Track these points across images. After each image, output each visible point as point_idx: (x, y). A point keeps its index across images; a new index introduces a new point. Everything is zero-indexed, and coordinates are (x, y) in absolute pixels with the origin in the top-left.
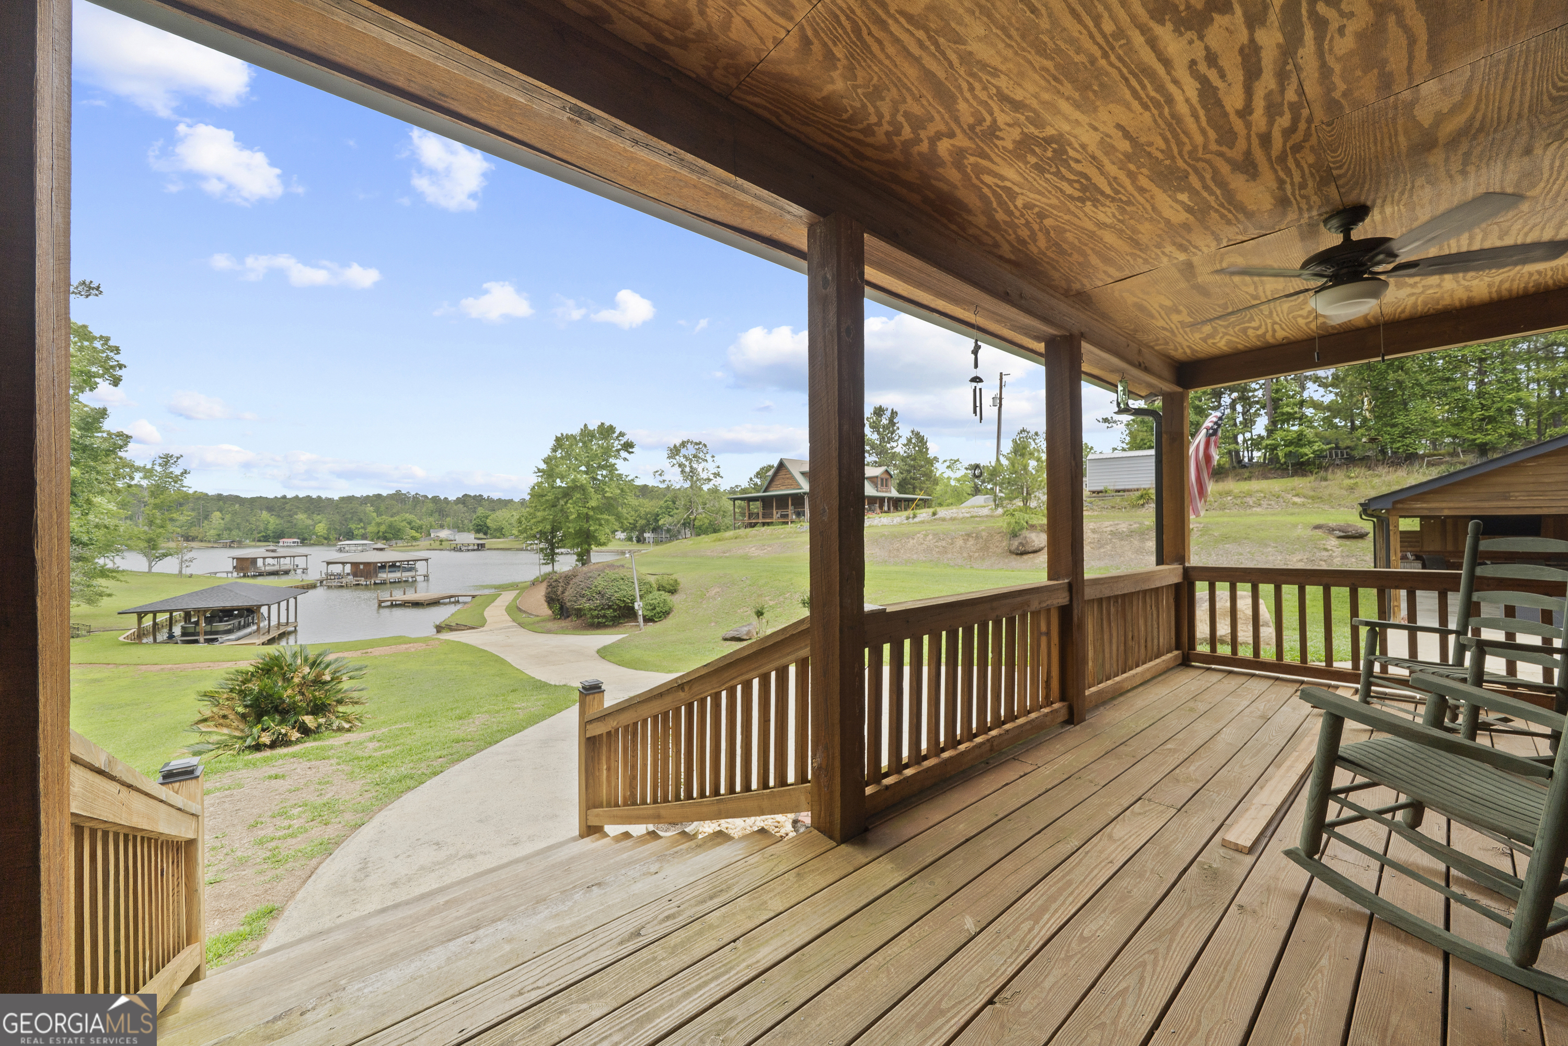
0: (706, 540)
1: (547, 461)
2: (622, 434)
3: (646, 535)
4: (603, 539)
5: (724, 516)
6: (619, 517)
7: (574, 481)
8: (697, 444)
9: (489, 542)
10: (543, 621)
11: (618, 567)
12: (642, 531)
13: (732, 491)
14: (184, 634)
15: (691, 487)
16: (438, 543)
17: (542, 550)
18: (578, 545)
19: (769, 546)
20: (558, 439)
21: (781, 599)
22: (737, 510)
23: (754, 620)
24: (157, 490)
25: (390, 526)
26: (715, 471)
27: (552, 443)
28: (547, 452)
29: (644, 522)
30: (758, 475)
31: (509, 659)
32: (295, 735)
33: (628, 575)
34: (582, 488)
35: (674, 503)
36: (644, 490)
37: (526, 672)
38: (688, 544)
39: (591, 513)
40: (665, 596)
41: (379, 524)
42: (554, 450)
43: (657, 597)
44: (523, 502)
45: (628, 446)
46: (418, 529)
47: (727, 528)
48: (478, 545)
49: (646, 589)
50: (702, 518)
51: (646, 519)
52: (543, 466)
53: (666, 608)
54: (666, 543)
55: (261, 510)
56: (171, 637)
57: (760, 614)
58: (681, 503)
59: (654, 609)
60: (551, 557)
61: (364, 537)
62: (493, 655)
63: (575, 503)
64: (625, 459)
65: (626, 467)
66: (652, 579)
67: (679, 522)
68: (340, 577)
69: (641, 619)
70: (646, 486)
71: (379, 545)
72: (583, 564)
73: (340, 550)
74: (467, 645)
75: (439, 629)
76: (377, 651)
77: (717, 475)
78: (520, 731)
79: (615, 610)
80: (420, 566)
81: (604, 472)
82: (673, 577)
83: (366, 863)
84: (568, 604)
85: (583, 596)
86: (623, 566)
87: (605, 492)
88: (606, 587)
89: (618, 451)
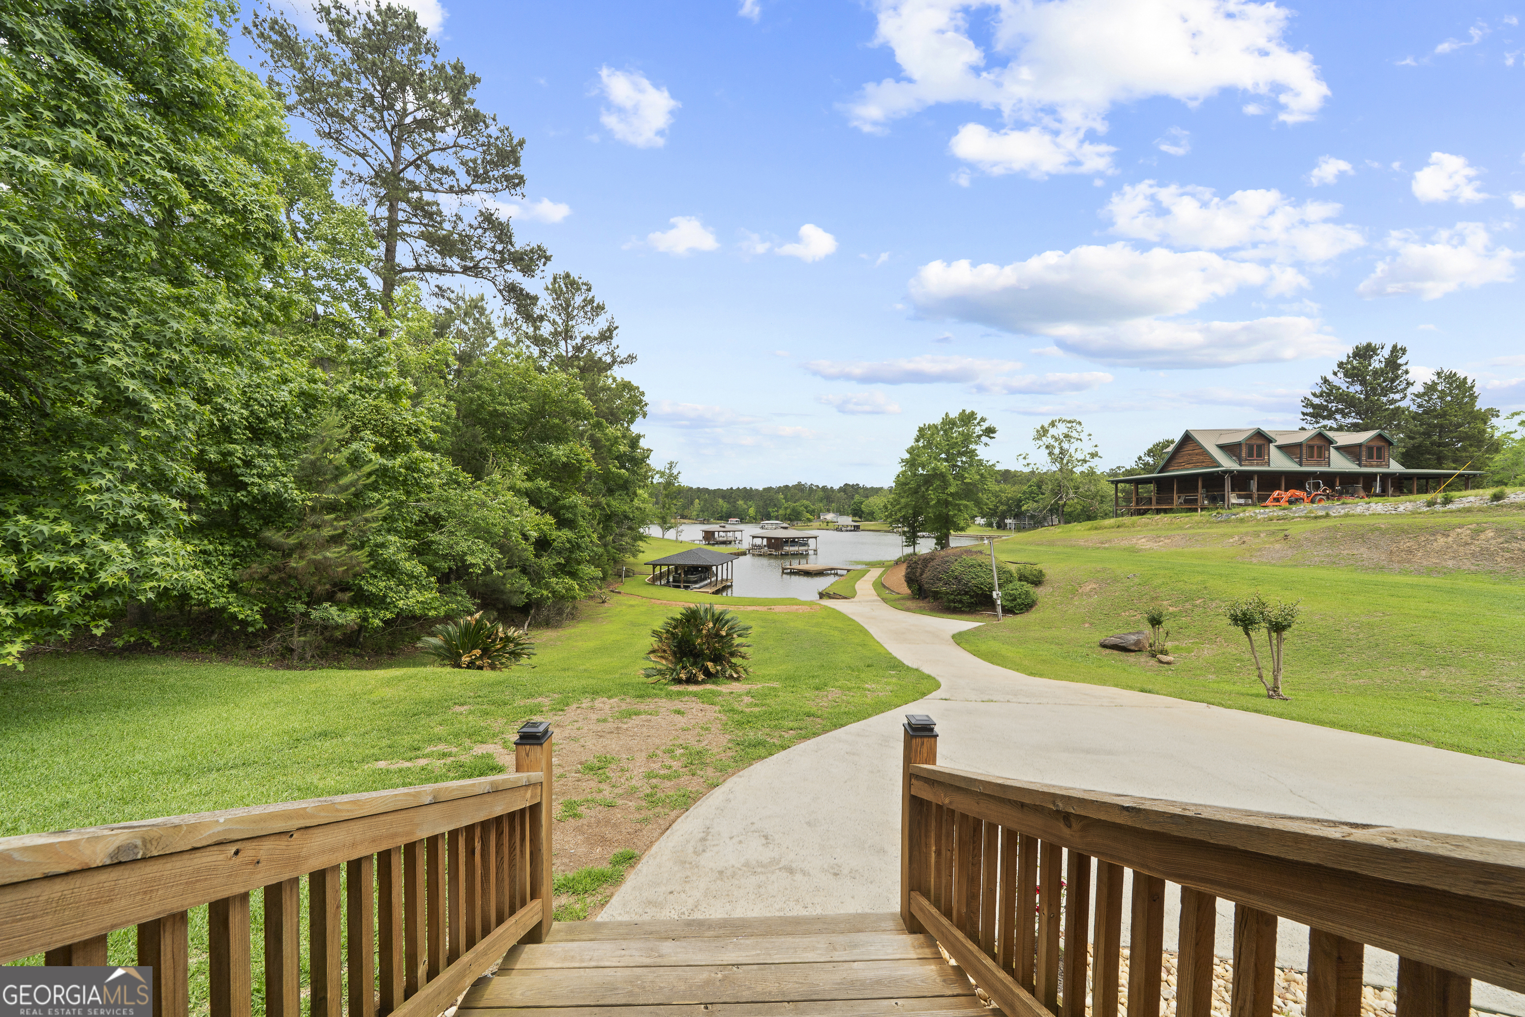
0: (1079, 531)
1: (911, 451)
2: (983, 420)
3: (1008, 521)
4: (962, 524)
5: (1102, 502)
6: (978, 503)
7: (934, 469)
8: (1070, 422)
9: (863, 524)
10: (903, 599)
11: (976, 552)
12: (1003, 517)
13: (1113, 473)
14: (674, 581)
15: (1061, 470)
16: (825, 524)
17: (904, 533)
18: (937, 530)
19: (1166, 537)
20: (921, 430)
21: (1188, 606)
22: (1119, 494)
23: (1147, 629)
24: (669, 484)
25: (794, 510)
26: (1093, 450)
27: (915, 433)
28: (911, 443)
29: (1005, 508)
30: (1150, 453)
31: (872, 631)
32: (701, 677)
33: (986, 561)
34: (942, 476)
35: (1040, 487)
36: (1007, 476)
37: (886, 646)
38: (1055, 532)
39: (950, 499)
40: (1027, 587)
41: (786, 508)
42: (917, 441)
43: (1018, 587)
44: (890, 490)
45: (990, 432)
46: (812, 512)
47: (1106, 516)
48: (855, 526)
49: (1006, 578)
50: (1072, 502)
51: (1007, 504)
52: (907, 456)
53: (1029, 601)
54: (1030, 529)
56: (668, 582)
57: (1155, 621)
58: (1047, 488)
59: (1015, 600)
60: (912, 539)
61: (777, 519)
62: (859, 625)
63: (935, 489)
64: (986, 444)
65: (986, 452)
66: (1013, 568)
67: (1045, 508)
68: (760, 547)
69: (999, 609)
70: (1007, 471)
71: (785, 525)
72: (942, 548)
73: (762, 528)
74: (839, 613)
75: (822, 595)
76: (778, 609)
77: (1094, 455)
78: (865, 718)
79: (972, 597)
80: (811, 541)
81: (964, 459)
82: (1038, 567)
83: (708, 834)
84: (926, 586)
85: (940, 579)
86: (981, 552)
87: (964, 478)
88: (962, 573)
89: (979, 437)
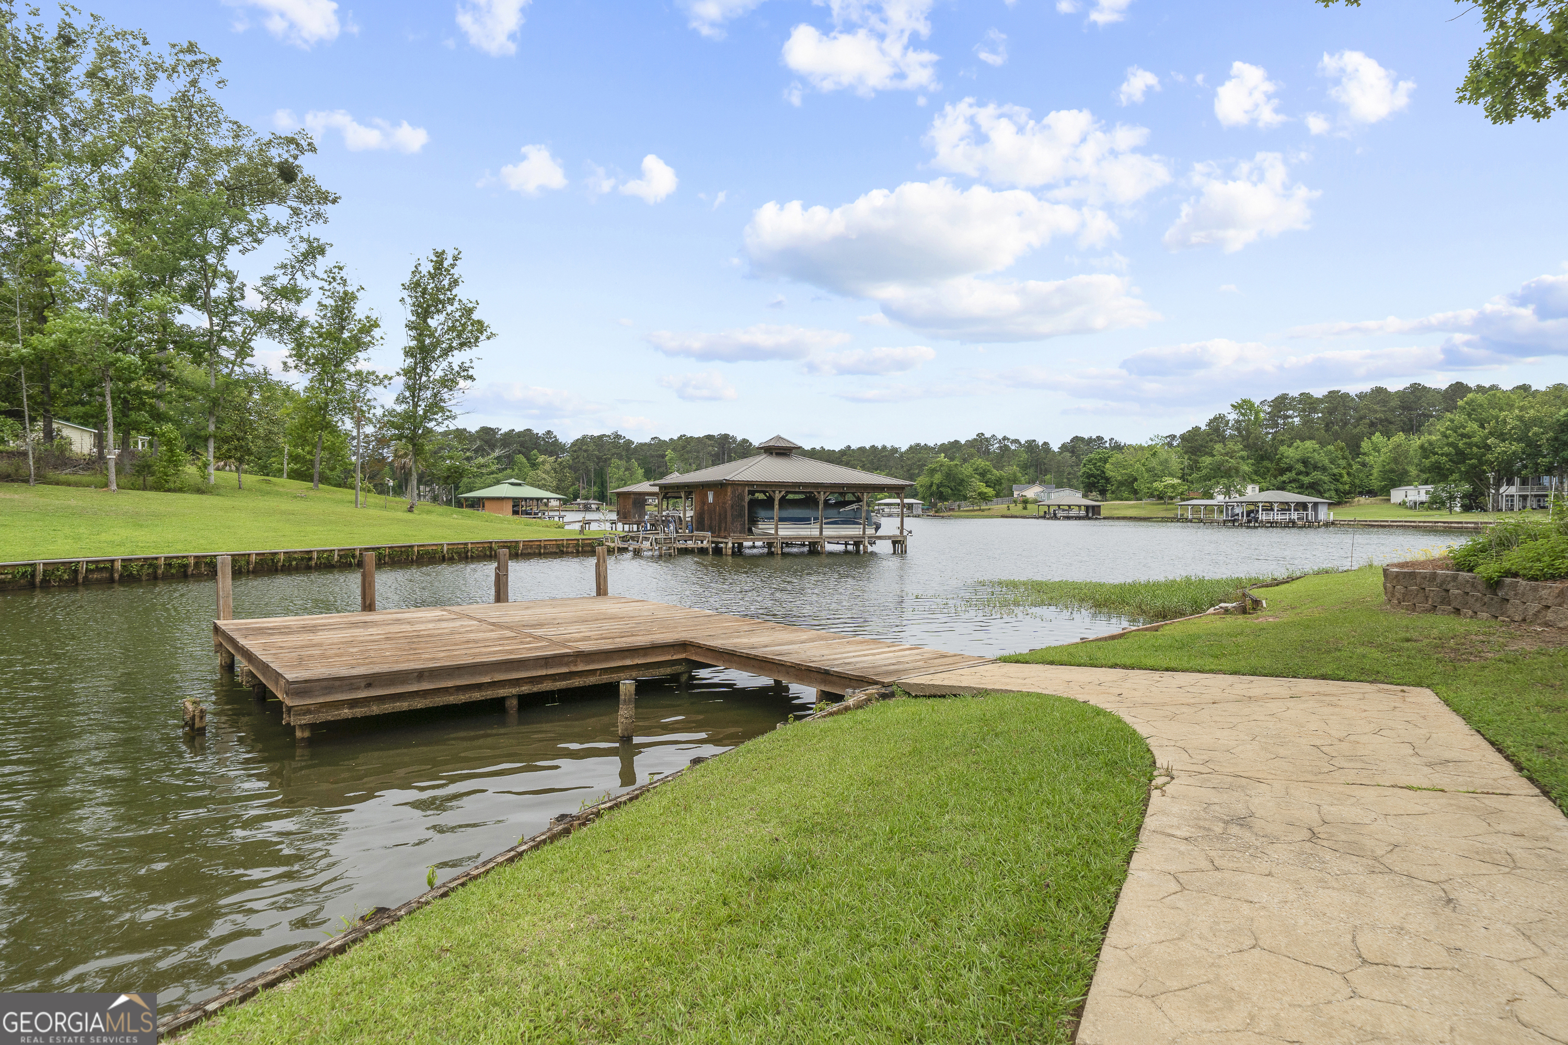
9: (1108, 506)
16: (1020, 506)
46: (996, 485)
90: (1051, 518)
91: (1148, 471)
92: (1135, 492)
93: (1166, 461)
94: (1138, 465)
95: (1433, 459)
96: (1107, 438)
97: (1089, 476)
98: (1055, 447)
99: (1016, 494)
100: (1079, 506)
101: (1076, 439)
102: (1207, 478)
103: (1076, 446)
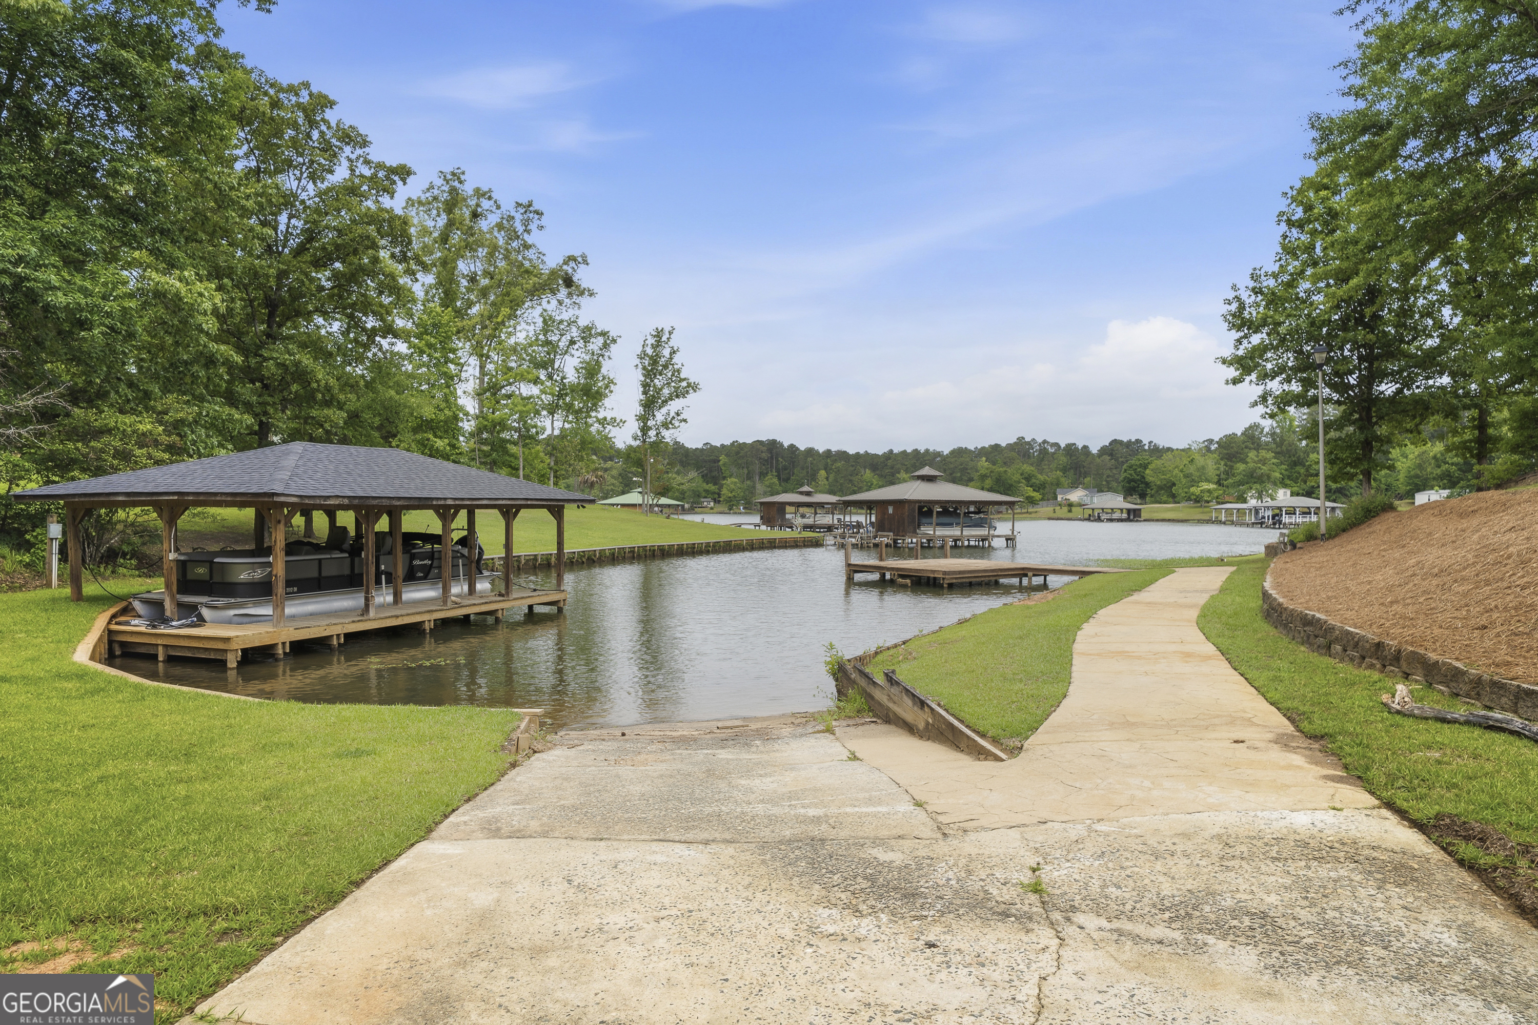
9: (1148, 509)
16: (1066, 509)
46: (1041, 490)
48: (1129, 511)
55: (865, 468)
68: (857, 528)
90: (1095, 520)
91: (1186, 476)
92: (1174, 496)
93: (1203, 468)
94: (1176, 471)
95: (1445, 467)
96: (1146, 442)
97: (1130, 481)
98: (1094, 450)
99: (1059, 498)
100: (1122, 510)
101: (1114, 442)
102: (1241, 483)
103: (1114, 449)
